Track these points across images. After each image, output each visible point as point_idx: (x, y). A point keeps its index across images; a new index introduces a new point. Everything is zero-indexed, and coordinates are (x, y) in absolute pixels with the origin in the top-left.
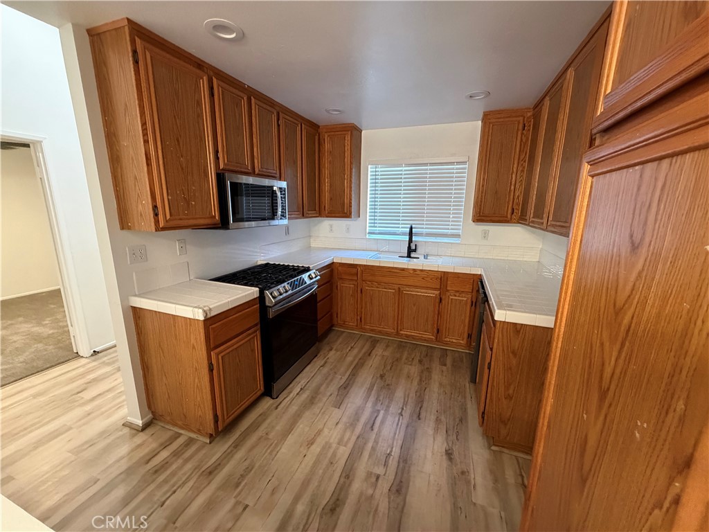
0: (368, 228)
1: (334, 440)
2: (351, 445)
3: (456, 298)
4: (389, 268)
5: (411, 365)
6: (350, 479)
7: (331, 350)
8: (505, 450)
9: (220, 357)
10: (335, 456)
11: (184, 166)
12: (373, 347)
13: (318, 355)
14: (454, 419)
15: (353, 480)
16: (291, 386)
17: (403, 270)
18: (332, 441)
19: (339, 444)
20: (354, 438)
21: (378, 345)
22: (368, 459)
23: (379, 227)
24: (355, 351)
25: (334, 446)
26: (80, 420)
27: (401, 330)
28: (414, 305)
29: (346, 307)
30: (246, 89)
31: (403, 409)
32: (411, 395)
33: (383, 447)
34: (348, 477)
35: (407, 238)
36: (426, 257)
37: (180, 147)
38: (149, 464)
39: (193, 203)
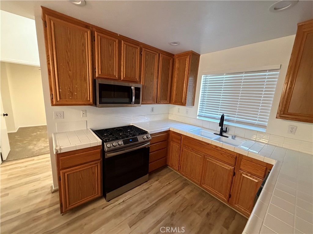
0: (198, 113)
3: (247, 177)
4: (199, 141)
5: (199, 214)
7: (157, 180)
9: (66, 175)
11: (71, 75)
12: (182, 188)
13: (148, 182)
16: (121, 196)
17: (208, 144)
21: (186, 188)
23: (205, 113)
24: (170, 186)
26: (44, 178)
27: (203, 184)
28: (214, 171)
29: (174, 157)
30: (119, 37)
36: (234, 137)
37: (69, 66)
38: (38, 213)
39: (76, 93)
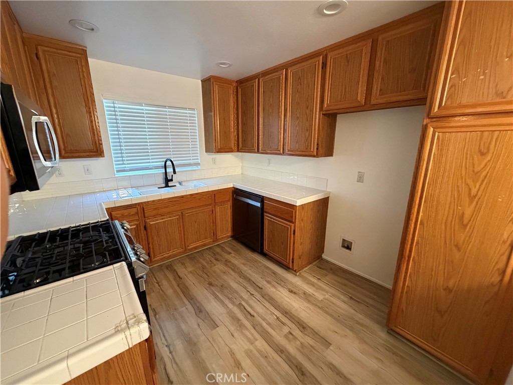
1: (247, 346)
2: (257, 336)
5: (215, 265)
6: (284, 350)
8: (301, 271)
10: (261, 351)
12: (175, 272)
14: (272, 276)
15: (286, 349)
18: (246, 347)
19: (252, 344)
20: (253, 331)
22: (275, 331)
25: (251, 348)
27: (188, 246)
31: (248, 291)
32: (241, 281)
33: (271, 319)
34: (282, 351)
35: (163, 170)
36: (181, 184)
